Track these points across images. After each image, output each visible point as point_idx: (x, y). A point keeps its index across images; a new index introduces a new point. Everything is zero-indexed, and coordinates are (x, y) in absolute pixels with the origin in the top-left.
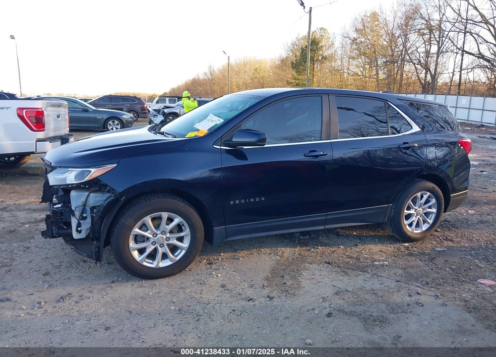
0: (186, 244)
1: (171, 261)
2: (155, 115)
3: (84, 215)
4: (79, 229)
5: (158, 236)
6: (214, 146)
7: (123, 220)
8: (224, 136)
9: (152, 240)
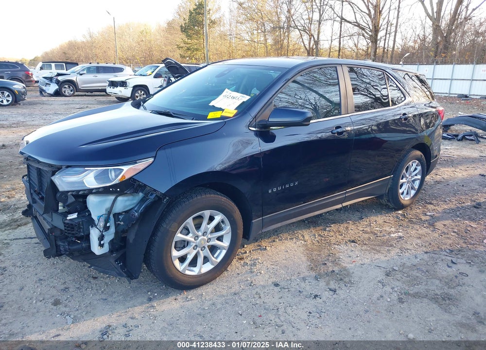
0: (226, 243)
1: (212, 264)
2: (47, 84)
3: (108, 225)
4: (102, 242)
5: (200, 239)
6: (250, 128)
7: (165, 226)
8: (258, 115)
9: (194, 244)
